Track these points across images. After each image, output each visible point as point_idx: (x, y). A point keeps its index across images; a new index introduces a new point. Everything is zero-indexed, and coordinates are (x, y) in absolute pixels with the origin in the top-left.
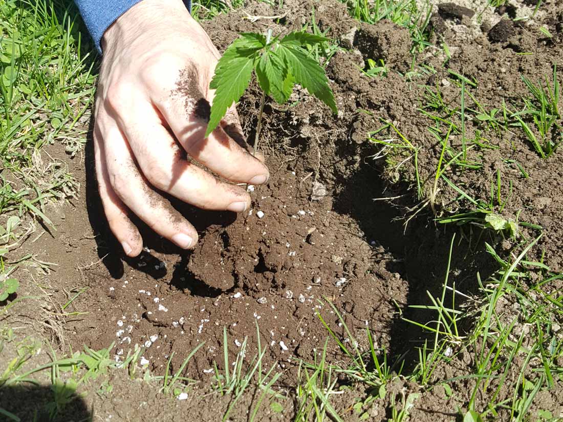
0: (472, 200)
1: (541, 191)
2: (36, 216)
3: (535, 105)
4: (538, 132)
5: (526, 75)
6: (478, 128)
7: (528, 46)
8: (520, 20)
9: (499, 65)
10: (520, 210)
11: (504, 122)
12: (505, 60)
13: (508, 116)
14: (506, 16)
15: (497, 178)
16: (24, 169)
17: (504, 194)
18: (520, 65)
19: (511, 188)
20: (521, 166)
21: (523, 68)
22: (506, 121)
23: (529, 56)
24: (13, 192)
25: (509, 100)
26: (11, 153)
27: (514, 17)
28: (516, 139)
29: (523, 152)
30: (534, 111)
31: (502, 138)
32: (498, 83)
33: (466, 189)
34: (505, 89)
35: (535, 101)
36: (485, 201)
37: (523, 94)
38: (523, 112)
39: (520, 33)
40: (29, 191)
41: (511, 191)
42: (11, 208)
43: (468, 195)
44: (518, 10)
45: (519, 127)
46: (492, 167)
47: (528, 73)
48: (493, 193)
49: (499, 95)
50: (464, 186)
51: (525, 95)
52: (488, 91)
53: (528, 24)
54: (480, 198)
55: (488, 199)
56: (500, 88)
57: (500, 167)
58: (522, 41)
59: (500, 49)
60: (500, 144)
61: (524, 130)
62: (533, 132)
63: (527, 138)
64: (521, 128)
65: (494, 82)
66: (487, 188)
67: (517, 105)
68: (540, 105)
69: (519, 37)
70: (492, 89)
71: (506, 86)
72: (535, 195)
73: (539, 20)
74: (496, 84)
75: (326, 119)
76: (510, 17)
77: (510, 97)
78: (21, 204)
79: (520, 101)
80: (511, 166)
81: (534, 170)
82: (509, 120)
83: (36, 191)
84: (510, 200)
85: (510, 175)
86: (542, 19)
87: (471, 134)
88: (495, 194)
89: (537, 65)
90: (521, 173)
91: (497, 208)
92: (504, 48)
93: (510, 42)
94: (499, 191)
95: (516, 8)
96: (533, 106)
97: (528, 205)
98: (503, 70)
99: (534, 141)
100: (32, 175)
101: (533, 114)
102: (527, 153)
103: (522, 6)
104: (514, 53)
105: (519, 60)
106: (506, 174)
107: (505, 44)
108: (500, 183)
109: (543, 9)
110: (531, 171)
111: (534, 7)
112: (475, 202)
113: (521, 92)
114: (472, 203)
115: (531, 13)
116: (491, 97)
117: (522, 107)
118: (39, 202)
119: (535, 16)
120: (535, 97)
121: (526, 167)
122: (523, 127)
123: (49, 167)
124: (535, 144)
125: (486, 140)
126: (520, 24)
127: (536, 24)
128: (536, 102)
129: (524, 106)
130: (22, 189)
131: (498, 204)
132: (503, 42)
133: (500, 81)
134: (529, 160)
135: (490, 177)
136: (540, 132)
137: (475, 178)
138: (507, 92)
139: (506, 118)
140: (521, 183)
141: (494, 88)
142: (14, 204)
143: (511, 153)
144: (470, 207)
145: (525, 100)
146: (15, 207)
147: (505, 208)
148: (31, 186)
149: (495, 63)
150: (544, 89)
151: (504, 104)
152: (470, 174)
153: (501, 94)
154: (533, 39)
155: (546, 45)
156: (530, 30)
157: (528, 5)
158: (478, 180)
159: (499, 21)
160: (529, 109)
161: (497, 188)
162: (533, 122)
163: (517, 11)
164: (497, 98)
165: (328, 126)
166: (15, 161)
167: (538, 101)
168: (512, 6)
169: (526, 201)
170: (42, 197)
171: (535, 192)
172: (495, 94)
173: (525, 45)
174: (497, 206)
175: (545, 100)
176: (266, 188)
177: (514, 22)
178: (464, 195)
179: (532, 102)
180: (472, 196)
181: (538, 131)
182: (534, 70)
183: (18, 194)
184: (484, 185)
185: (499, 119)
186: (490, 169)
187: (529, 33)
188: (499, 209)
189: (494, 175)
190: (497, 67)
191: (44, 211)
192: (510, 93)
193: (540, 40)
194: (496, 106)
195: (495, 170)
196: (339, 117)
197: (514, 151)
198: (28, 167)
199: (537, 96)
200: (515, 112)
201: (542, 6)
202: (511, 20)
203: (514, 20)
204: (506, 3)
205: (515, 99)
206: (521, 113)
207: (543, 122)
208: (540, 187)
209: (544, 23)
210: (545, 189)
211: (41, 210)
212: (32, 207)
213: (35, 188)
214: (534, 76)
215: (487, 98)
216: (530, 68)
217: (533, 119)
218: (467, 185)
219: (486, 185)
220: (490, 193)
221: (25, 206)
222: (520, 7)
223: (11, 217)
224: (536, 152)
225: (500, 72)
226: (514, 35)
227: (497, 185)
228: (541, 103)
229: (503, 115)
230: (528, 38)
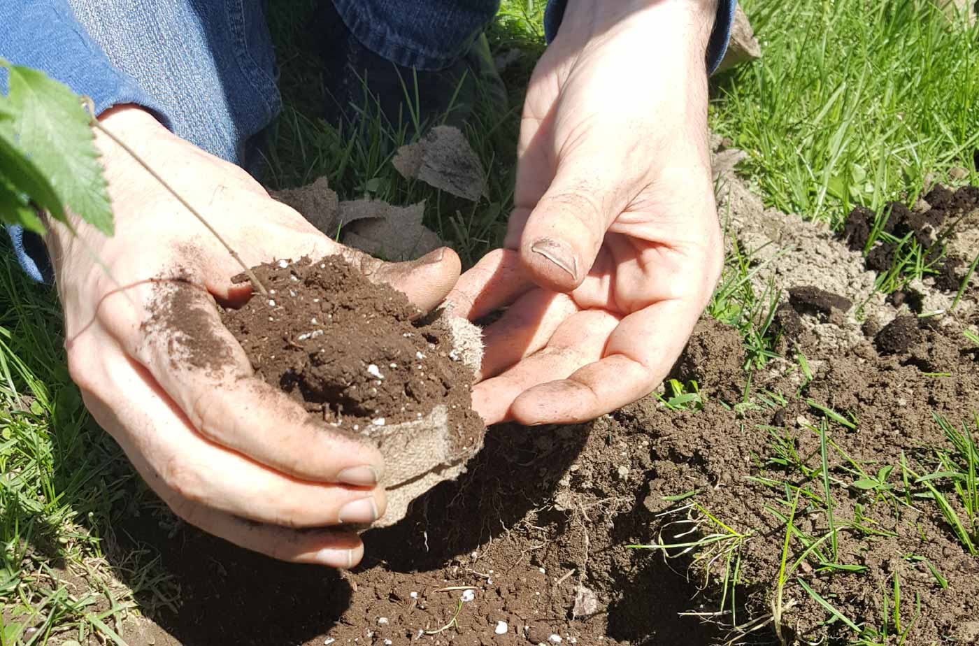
0: (851, 624)
1: (970, 610)
2: (107, 640)
3: (958, 462)
4: (962, 510)
5: (940, 411)
6: (859, 502)
7: (944, 362)
8: (930, 317)
9: (895, 393)
10: (934, 643)
11: (904, 490)
12: (905, 386)
13: (912, 480)
14: (905, 308)
15: (893, 586)
16: (87, 560)
17: (906, 616)
18: (930, 393)
19: (919, 605)
20: (934, 568)
21: (935, 399)
22: (907, 489)
23: (946, 379)
24: (69, 598)
25: (913, 453)
26: (67, 532)
27: (920, 311)
28: (925, 520)
29: (937, 543)
30: (955, 473)
31: (900, 519)
32: (894, 424)
33: (840, 605)
34: (905, 435)
35: (957, 455)
36: (873, 626)
37: (936, 443)
38: (937, 475)
39: (930, 339)
40: (97, 598)
41: (919, 610)
42: (66, 627)
43: (845, 614)
44: (925, 298)
45: (929, 499)
46: (885, 567)
47: (945, 407)
48: (886, 613)
49: (895, 445)
50: (837, 600)
51: (940, 445)
52: (877, 437)
53: (944, 323)
54: (864, 620)
55: (877, 622)
56: (897, 432)
57: (899, 568)
58: (933, 352)
59: (896, 365)
60: (897, 528)
61: (938, 505)
62: (954, 508)
63: (945, 519)
64: (934, 502)
65: (887, 423)
66: (877, 603)
67: (926, 462)
68: (965, 463)
69: (928, 345)
70: (883, 434)
71: (908, 430)
72: (959, 618)
73: (963, 317)
74: (889, 425)
75: (599, 481)
76: (912, 311)
77: (914, 448)
78: (82, 620)
79: (931, 456)
80: (917, 568)
81: (956, 575)
82: (912, 488)
83: (108, 597)
84: (917, 626)
85: (915, 583)
86: (967, 316)
87: (847, 510)
88: (891, 614)
89: (959, 394)
90: (934, 579)
91: (894, 639)
92: (903, 364)
93: (913, 354)
94: (898, 610)
95: (922, 296)
96: (955, 464)
97: (947, 634)
98: (902, 402)
99: (955, 525)
100: (101, 571)
101: (954, 478)
102: (944, 545)
103: (932, 293)
104: (920, 373)
105: (930, 385)
106: (909, 580)
107: (904, 358)
108: (898, 595)
109: (968, 298)
110: (952, 577)
111: (954, 294)
112: (856, 628)
113: (932, 439)
114: (852, 630)
115: (949, 305)
116: (881, 447)
117: (935, 466)
118: (112, 617)
119: (956, 309)
120: (957, 449)
121: (943, 569)
122: (937, 500)
123: (130, 557)
124: (958, 530)
125: (873, 521)
126: (929, 324)
127: (957, 324)
128: (958, 457)
129: (938, 464)
130: (86, 595)
131: (896, 632)
132: (900, 353)
133: (896, 420)
134: (947, 557)
135: (882, 585)
136: (966, 508)
137: (856, 586)
138: (909, 439)
139: (907, 483)
140: (935, 596)
141: (887, 433)
142: (71, 620)
143: (916, 545)
144: (846, 635)
145: (940, 454)
146: (74, 624)
147: (907, 639)
148: (100, 590)
149: (888, 390)
150: (972, 435)
151: (903, 459)
152: (847, 579)
153: (898, 442)
154: (953, 349)
155: (974, 360)
156: (946, 335)
157: (943, 291)
158: (861, 590)
159: (894, 318)
160: (946, 470)
161: (894, 604)
162: (953, 492)
163: (924, 301)
164: (893, 450)
165: (601, 491)
166: (74, 546)
167: (961, 455)
168: (915, 292)
169: (944, 627)
170: (119, 609)
171: (960, 611)
172: (888, 442)
173: (938, 360)
174: (894, 636)
175: (975, 455)
176: (495, 596)
177: (920, 320)
178: (838, 614)
179: (952, 457)
180: (850, 617)
181: (963, 506)
182: (954, 403)
183: (78, 602)
184: (871, 599)
185: (897, 485)
186: (882, 571)
187: (945, 340)
188: (898, 641)
189: (888, 582)
190: (891, 397)
191: (121, 632)
192: (915, 441)
193: (964, 352)
194: (891, 462)
195: (890, 573)
196: (621, 477)
197: (922, 541)
198: (95, 556)
199: (959, 447)
200: (922, 474)
201: (966, 292)
202: (915, 317)
203: (919, 316)
204: (904, 287)
205: (924, 452)
206: (932, 476)
207: (971, 492)
208: (967, 603)
209: (971, 323)
210: (975, 607)
211: (116, 631)
212: (101, 625)
213: (106, 593)
214: (956, 413)
215: (874, 449)
216: (948, 399)
217: (954, 486)
218: (842, 598)
219: (875, 599)
220: (881, 613)
221: (89, 623)
222: (928, 294)
223: (66, 643)
224: (960, 543)
225: (897, 406)
226: (919, 341)
227: (893, 600)
228: (967, 459)
229: (902, 479)
230: (944, 349)
